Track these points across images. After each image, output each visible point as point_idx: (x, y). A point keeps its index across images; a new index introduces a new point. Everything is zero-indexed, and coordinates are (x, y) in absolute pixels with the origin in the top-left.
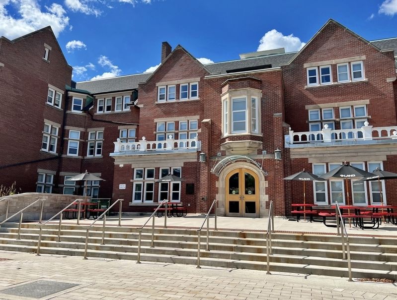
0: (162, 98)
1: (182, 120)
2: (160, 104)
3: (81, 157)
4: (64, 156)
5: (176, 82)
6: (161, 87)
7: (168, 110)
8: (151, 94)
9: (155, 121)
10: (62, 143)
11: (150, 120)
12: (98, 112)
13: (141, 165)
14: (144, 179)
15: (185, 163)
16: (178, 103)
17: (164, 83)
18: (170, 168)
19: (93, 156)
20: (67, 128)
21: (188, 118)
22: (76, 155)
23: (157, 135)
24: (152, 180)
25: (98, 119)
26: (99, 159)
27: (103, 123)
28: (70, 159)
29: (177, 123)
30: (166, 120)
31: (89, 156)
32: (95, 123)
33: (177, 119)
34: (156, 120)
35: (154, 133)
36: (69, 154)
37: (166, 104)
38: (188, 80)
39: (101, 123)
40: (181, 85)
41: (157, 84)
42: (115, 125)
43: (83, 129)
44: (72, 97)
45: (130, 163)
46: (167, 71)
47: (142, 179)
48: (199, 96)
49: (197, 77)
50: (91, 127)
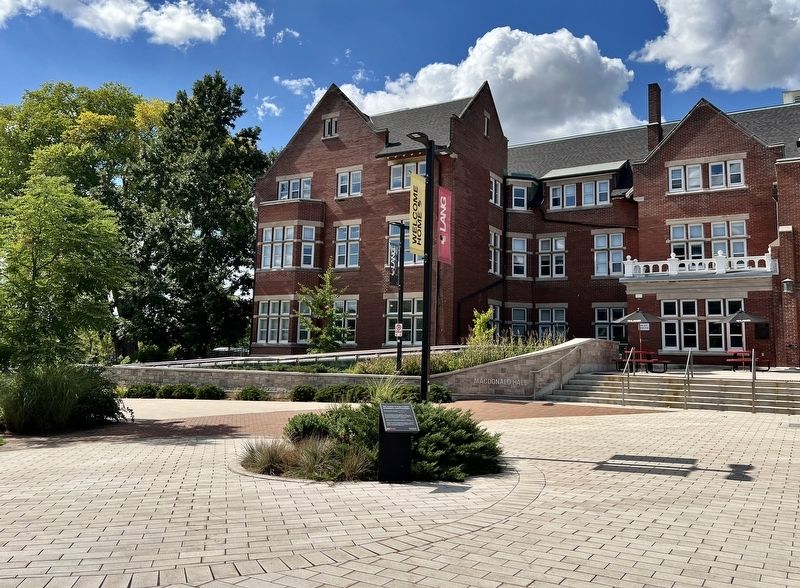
0: (677, 185)
1: (718, 222)
2: (675, 196)
3: (530, 279)
4: (508, 278)
5: (703, 160)
6: (673, 169)
7: (691, 206)
8: (658, 181)
9: (667, 224)
10: (506, 258)
11: (658, 222)
12: (552, 208)
13: (673, 295)
14: (679, 315)
15: (749, 293)
16: (708, 194)
17: (680, 162)
18: (724, 300)
19: (549, 276)
20: (509, 234)
21: (728, 217)
22: (523, 276)
23: (672, 245)
24: (692, 318)
25: (554, 219)
26: (560, 281)
27: (565, 226)
28: (517, 282)
29: (707, 226)
30: (687, 222)
31: (541, 277)
32: (550, 225)
33: (707, 219)
34: (668, 222)
35: (668, 241)
36: (514, 275)
37: (685, 195)
38: (724, 156)
39: (559, 225)
40: (710, 165)
41: (668, 164)
42: (586, 229)
43: (530, 236)
44: (511, 186)
45: (654, 292)
46: (686, 143)
47: (676, 316)
48: (746, 183)
49: (740, 151)
50: (542, 231)
